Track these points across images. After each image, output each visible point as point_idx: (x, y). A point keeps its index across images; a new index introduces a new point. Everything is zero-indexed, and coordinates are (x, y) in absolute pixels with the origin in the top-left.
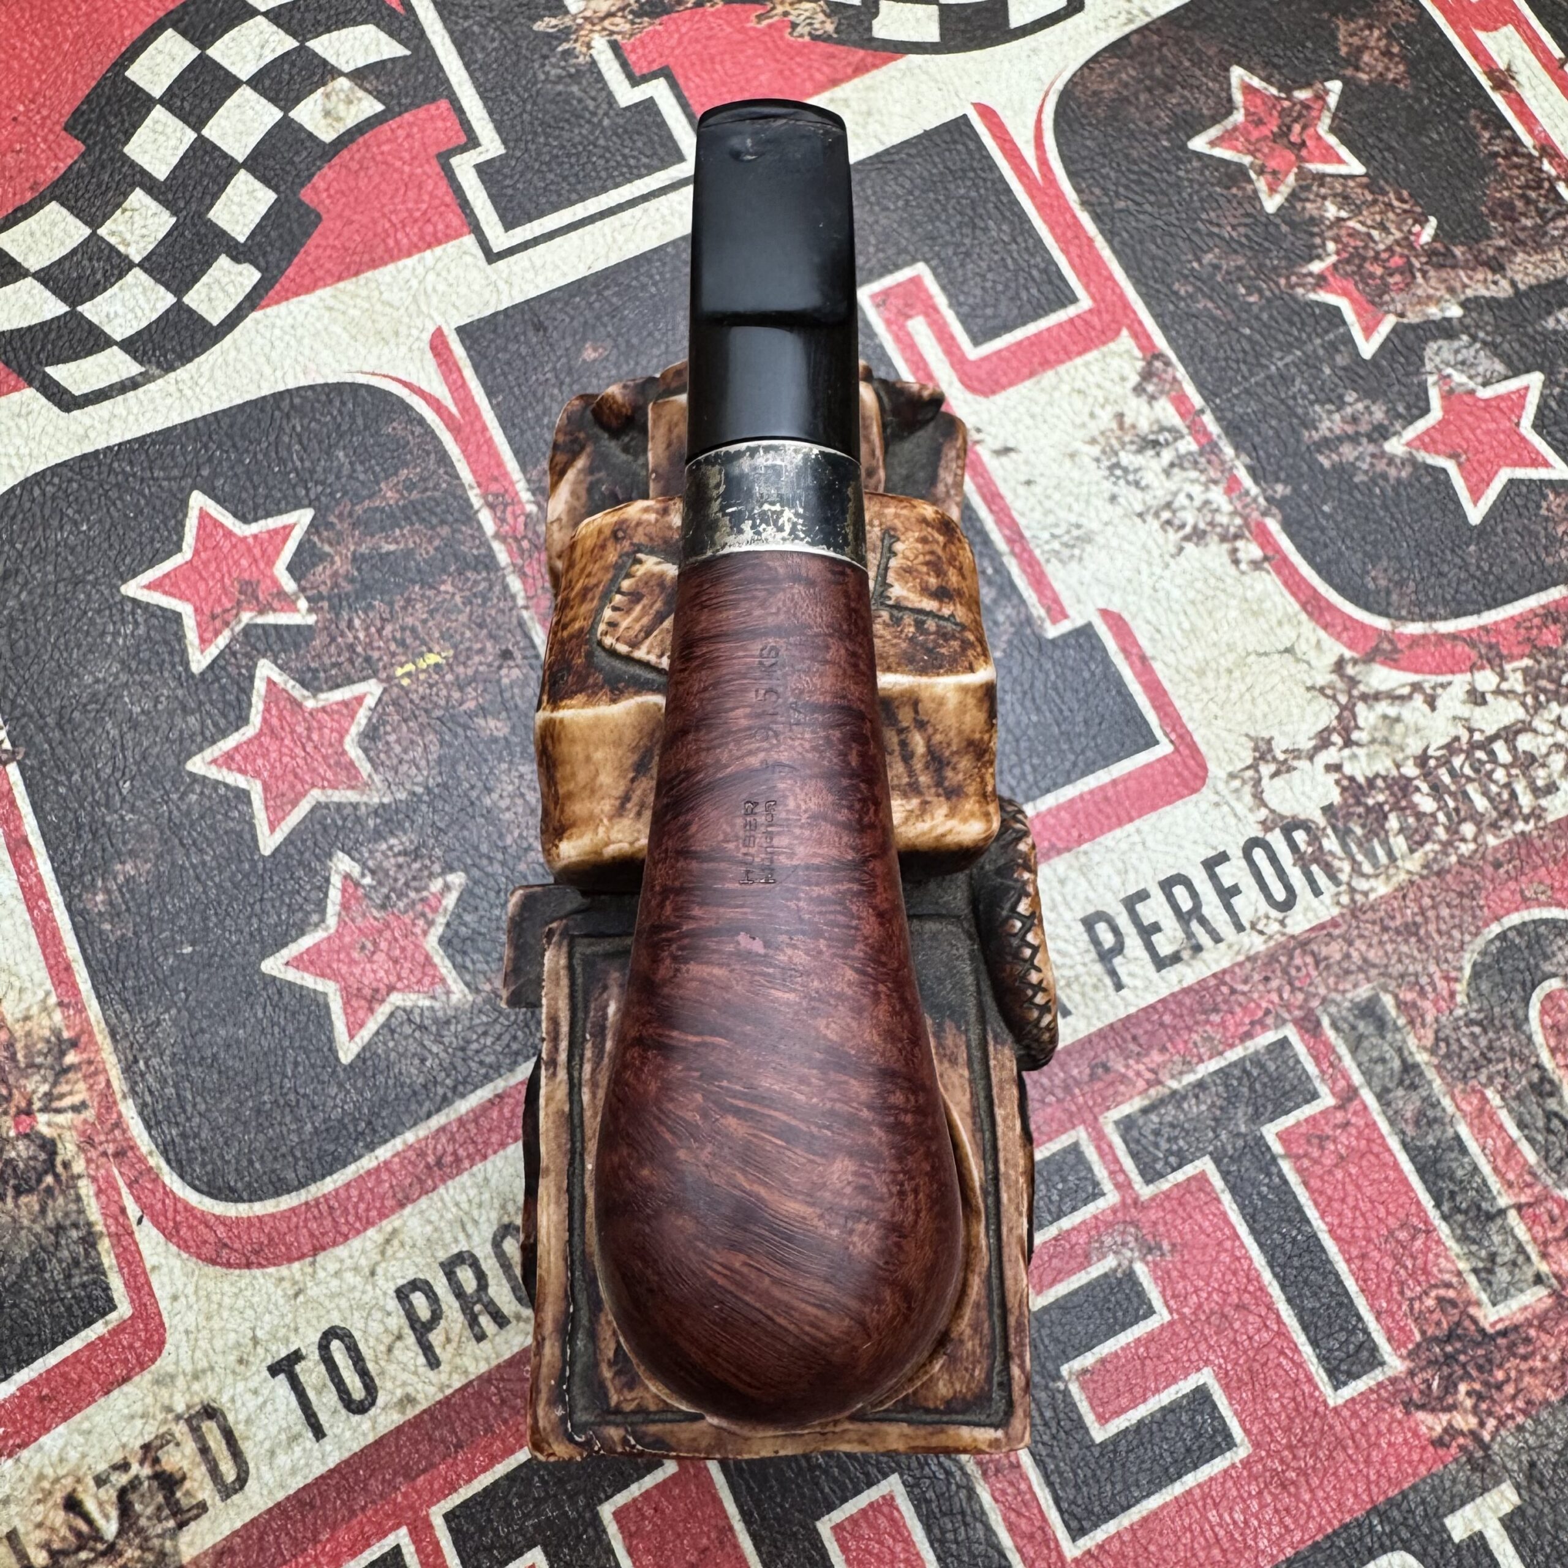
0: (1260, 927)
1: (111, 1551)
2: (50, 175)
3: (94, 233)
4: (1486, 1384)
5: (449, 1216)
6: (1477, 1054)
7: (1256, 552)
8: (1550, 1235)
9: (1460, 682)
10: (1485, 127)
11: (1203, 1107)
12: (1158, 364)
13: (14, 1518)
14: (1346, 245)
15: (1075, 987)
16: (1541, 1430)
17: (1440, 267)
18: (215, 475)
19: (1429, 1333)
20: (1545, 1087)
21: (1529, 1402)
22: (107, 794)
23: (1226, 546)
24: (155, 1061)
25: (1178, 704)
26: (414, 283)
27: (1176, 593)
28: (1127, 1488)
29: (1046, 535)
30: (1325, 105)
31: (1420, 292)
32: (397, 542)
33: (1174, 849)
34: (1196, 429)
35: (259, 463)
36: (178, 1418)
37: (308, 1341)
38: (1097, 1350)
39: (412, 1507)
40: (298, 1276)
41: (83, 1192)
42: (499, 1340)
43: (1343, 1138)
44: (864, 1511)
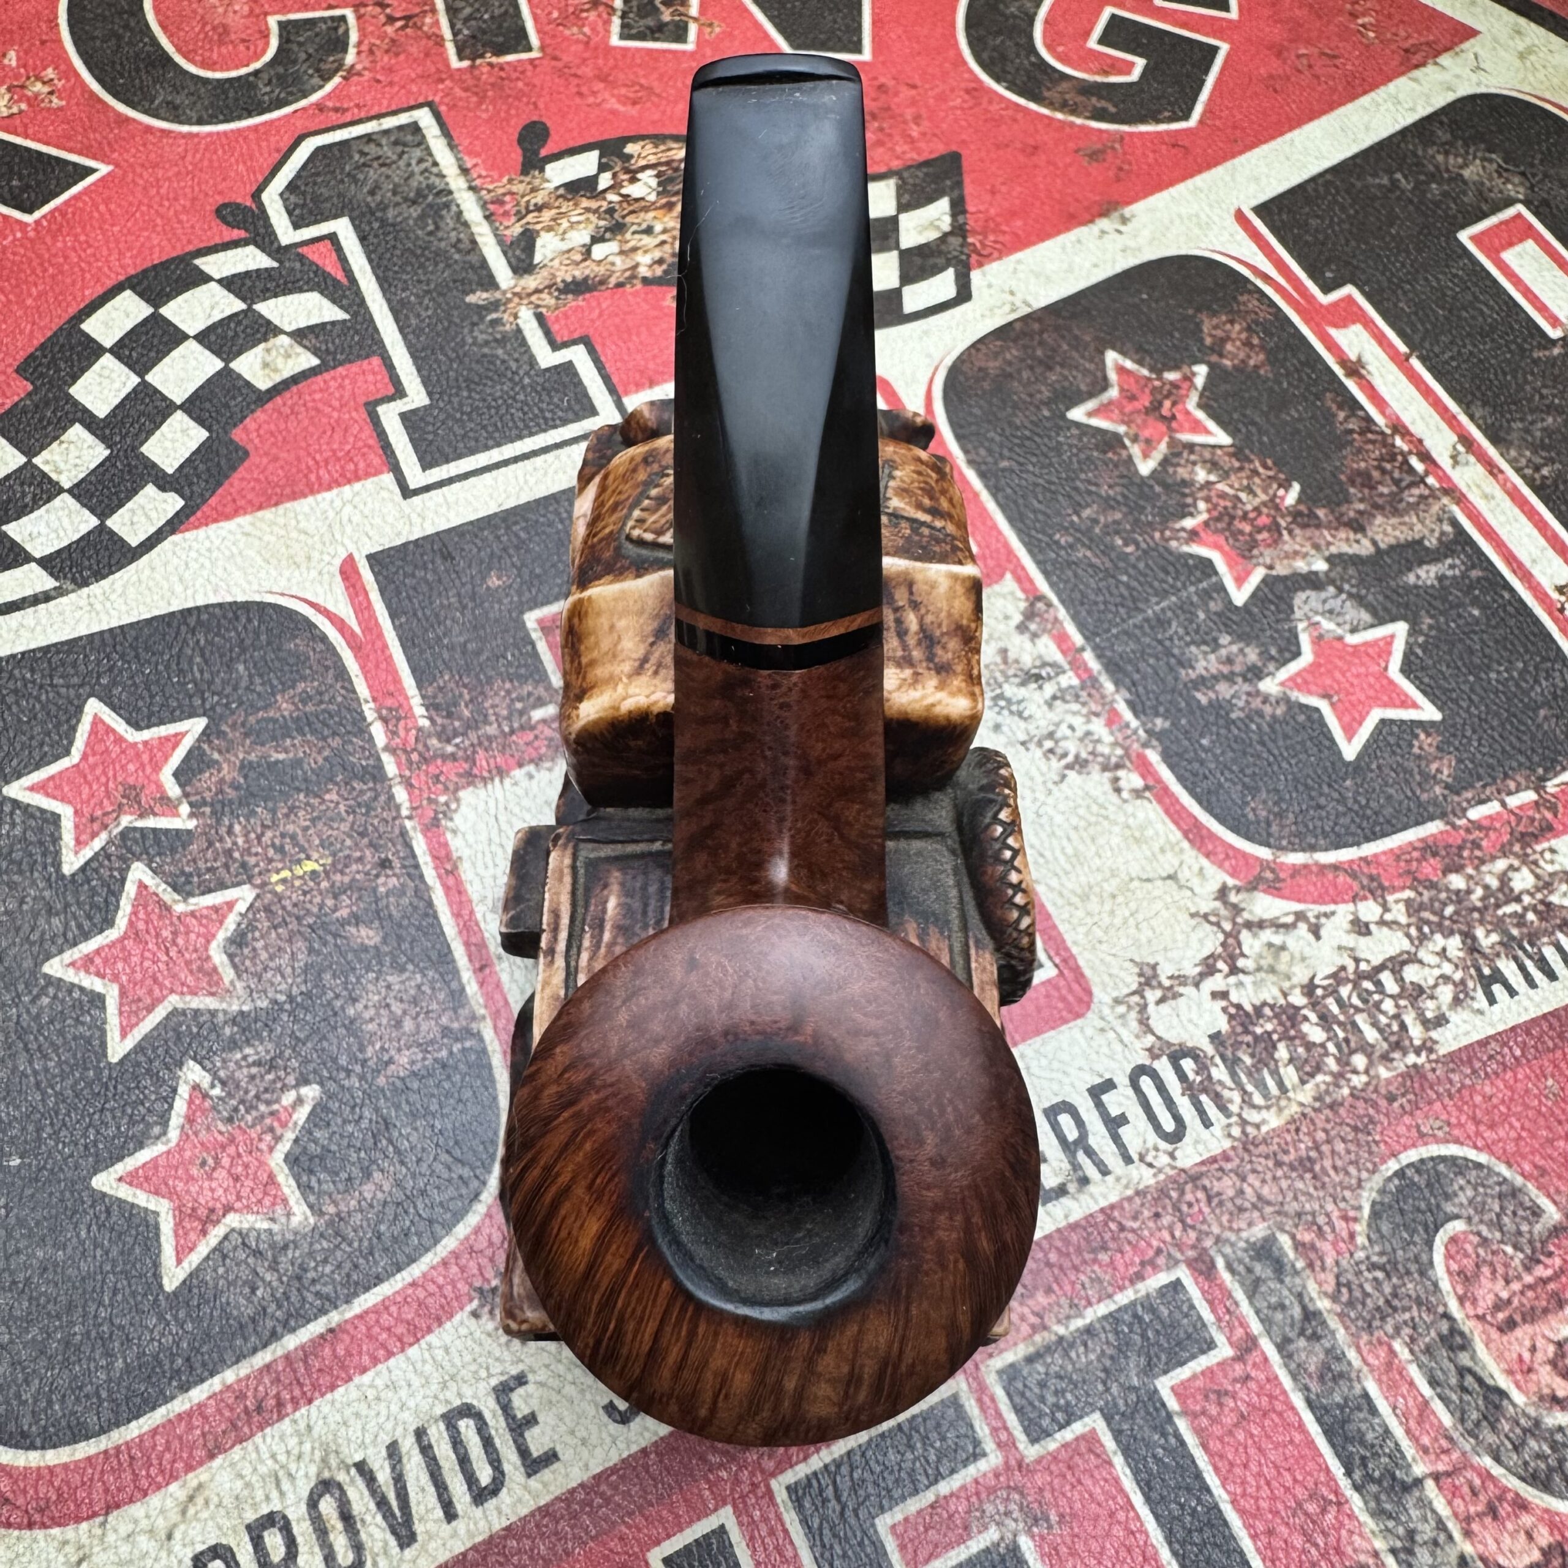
0: (1149, 1159)
3: (29, 462)
5: (263, 1470)
6: (1381, 1302)
7: (1137, 781)
8: (1472, 1510)
9: (1344, 912)
10: (1341, 407)
11: (1092, 1357)
12: (1040, 605)
14: (1215, 506)
17: (1305, 526)
18: (113, 683)
20: (1454, 1340)
23: (1108, 775)
25: (1062, 928)
26: (331, 514)
27: (1059, 819)
30: (1192, 385)
31: (1287, 547)
32: (286, 751)
33: (1060, 1076)
34: (1077, 665)
35: (158, 673)
40: (84, 1539)
43: (1243, 1394)
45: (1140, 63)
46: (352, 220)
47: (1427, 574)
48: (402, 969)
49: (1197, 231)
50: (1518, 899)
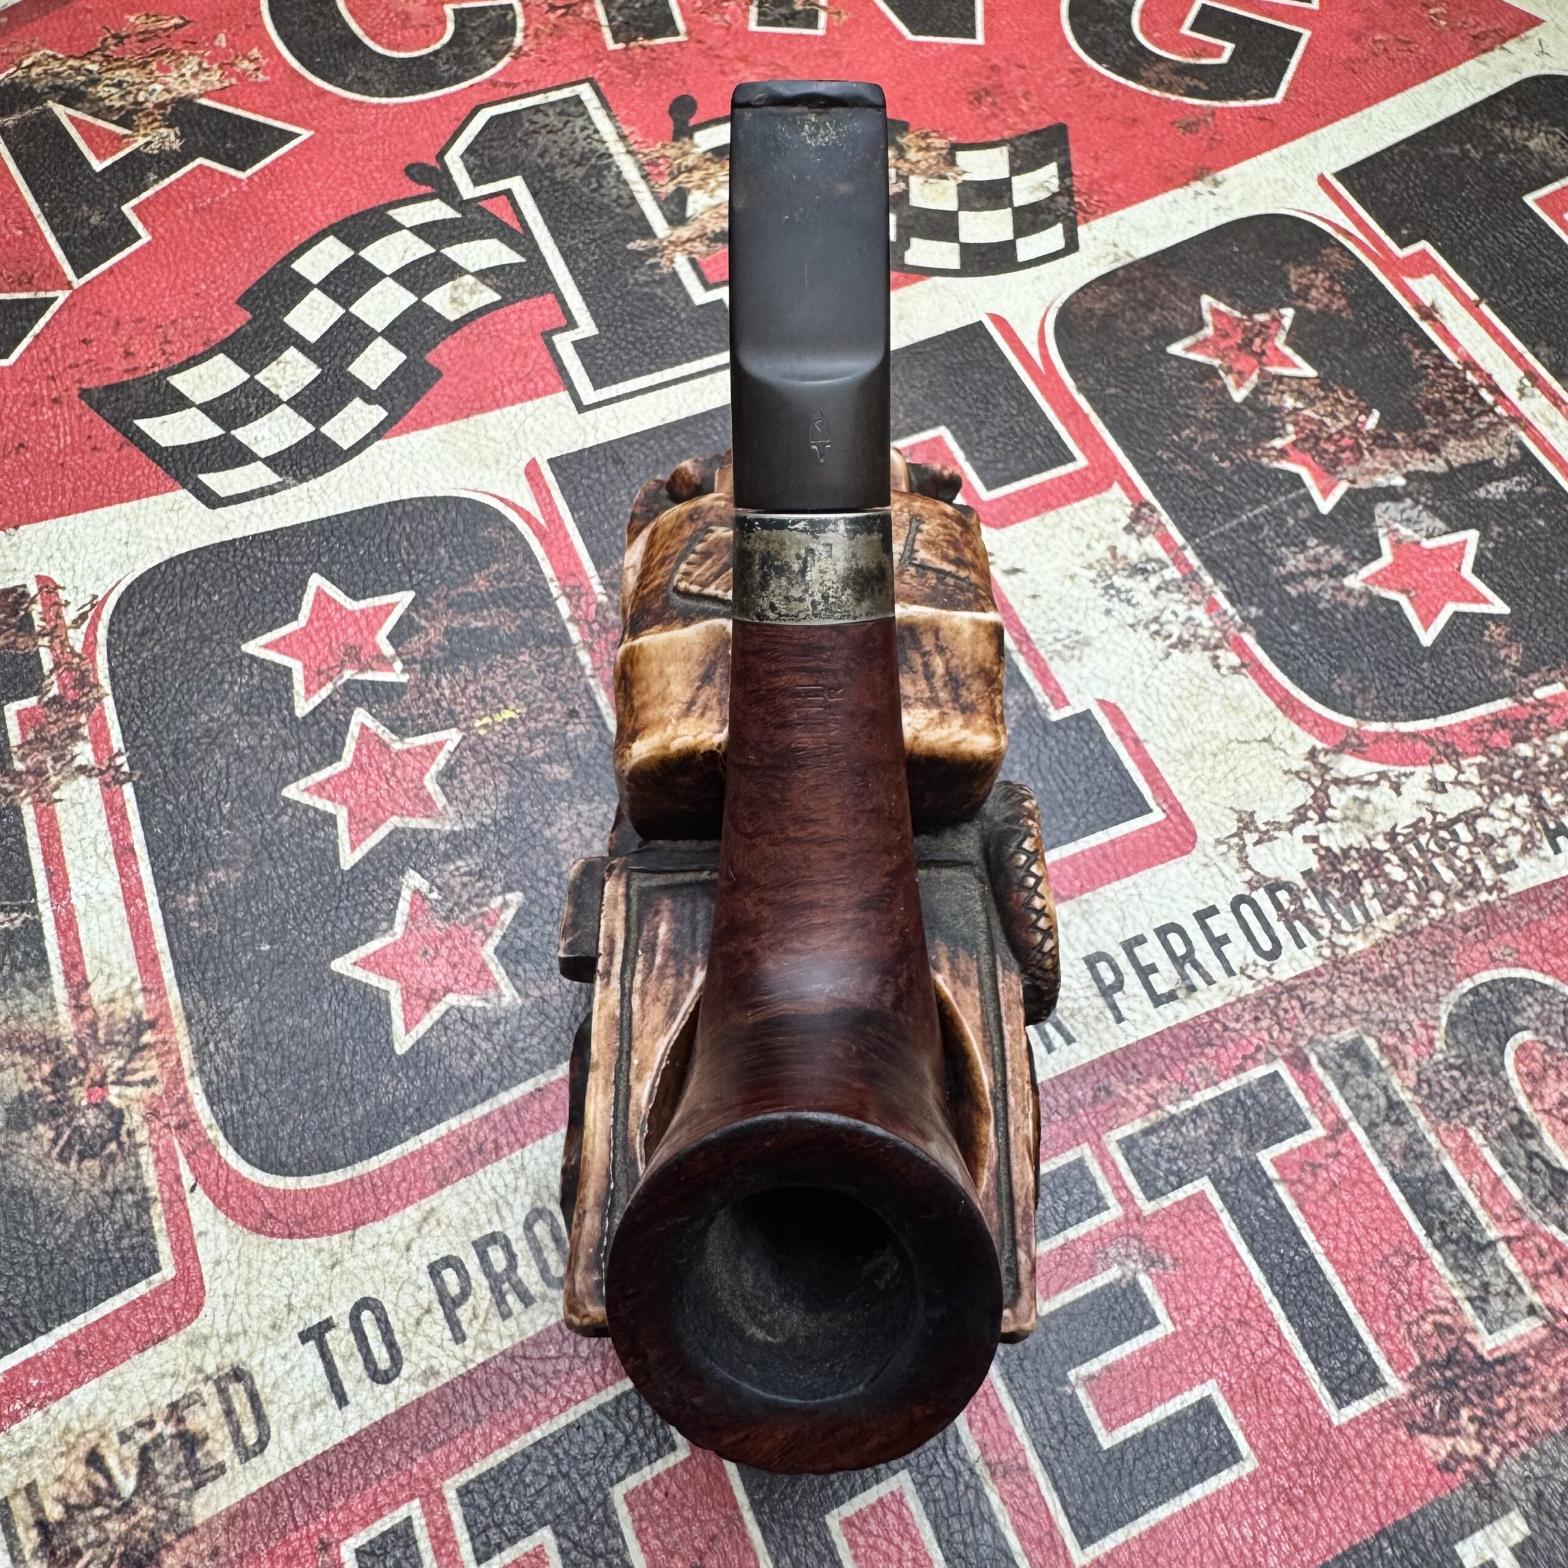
0: (1249, 972)
1: (126, 1508)
2: (222, 334)
3: (252, 379)
4: (1488, 1411)
5: (485, 1199)
6: (1458, 1096)
7: (1235, 660)
8: (1540, 1268)
9: (1422, 773)
10: (1416, 346)
11: (1201, 1132)
12: (1145, 510)
13: (36, 1470)
14: (1302, 429)
15: (1079, 1017)
16: (1546, 1460)
17: (1383, 447)
18: (333, 561)
19: (1428, 1357)
20: (1524, 1130)
21: (1532, 1431)
22: (209, 815)
23: (1208, 654)
24: (224, 1045)
25: (1169, 780)
26: (515, 425)
27: (1165, 690)
28: (1134, 1497)
29: (1050, 639)
30: (1281, 326)
31: (1368, 465)
32: (484, 619)
33: (1168, 901)
34: (1179, 561)
35: (371, 554)
36: (207, 1378)
37: (340, 1312)
38: (1103, 1357)
39: (428, 1481)
40: (336, 1248)
41: (143, 1160)
42: (523, 1318)
43: (1335, 1167)
44: (873, 1507)
45: (1229, 47)
46: (525, 179)
47: (1496, 490)
48: (590, 800)
49: (1283, 193)
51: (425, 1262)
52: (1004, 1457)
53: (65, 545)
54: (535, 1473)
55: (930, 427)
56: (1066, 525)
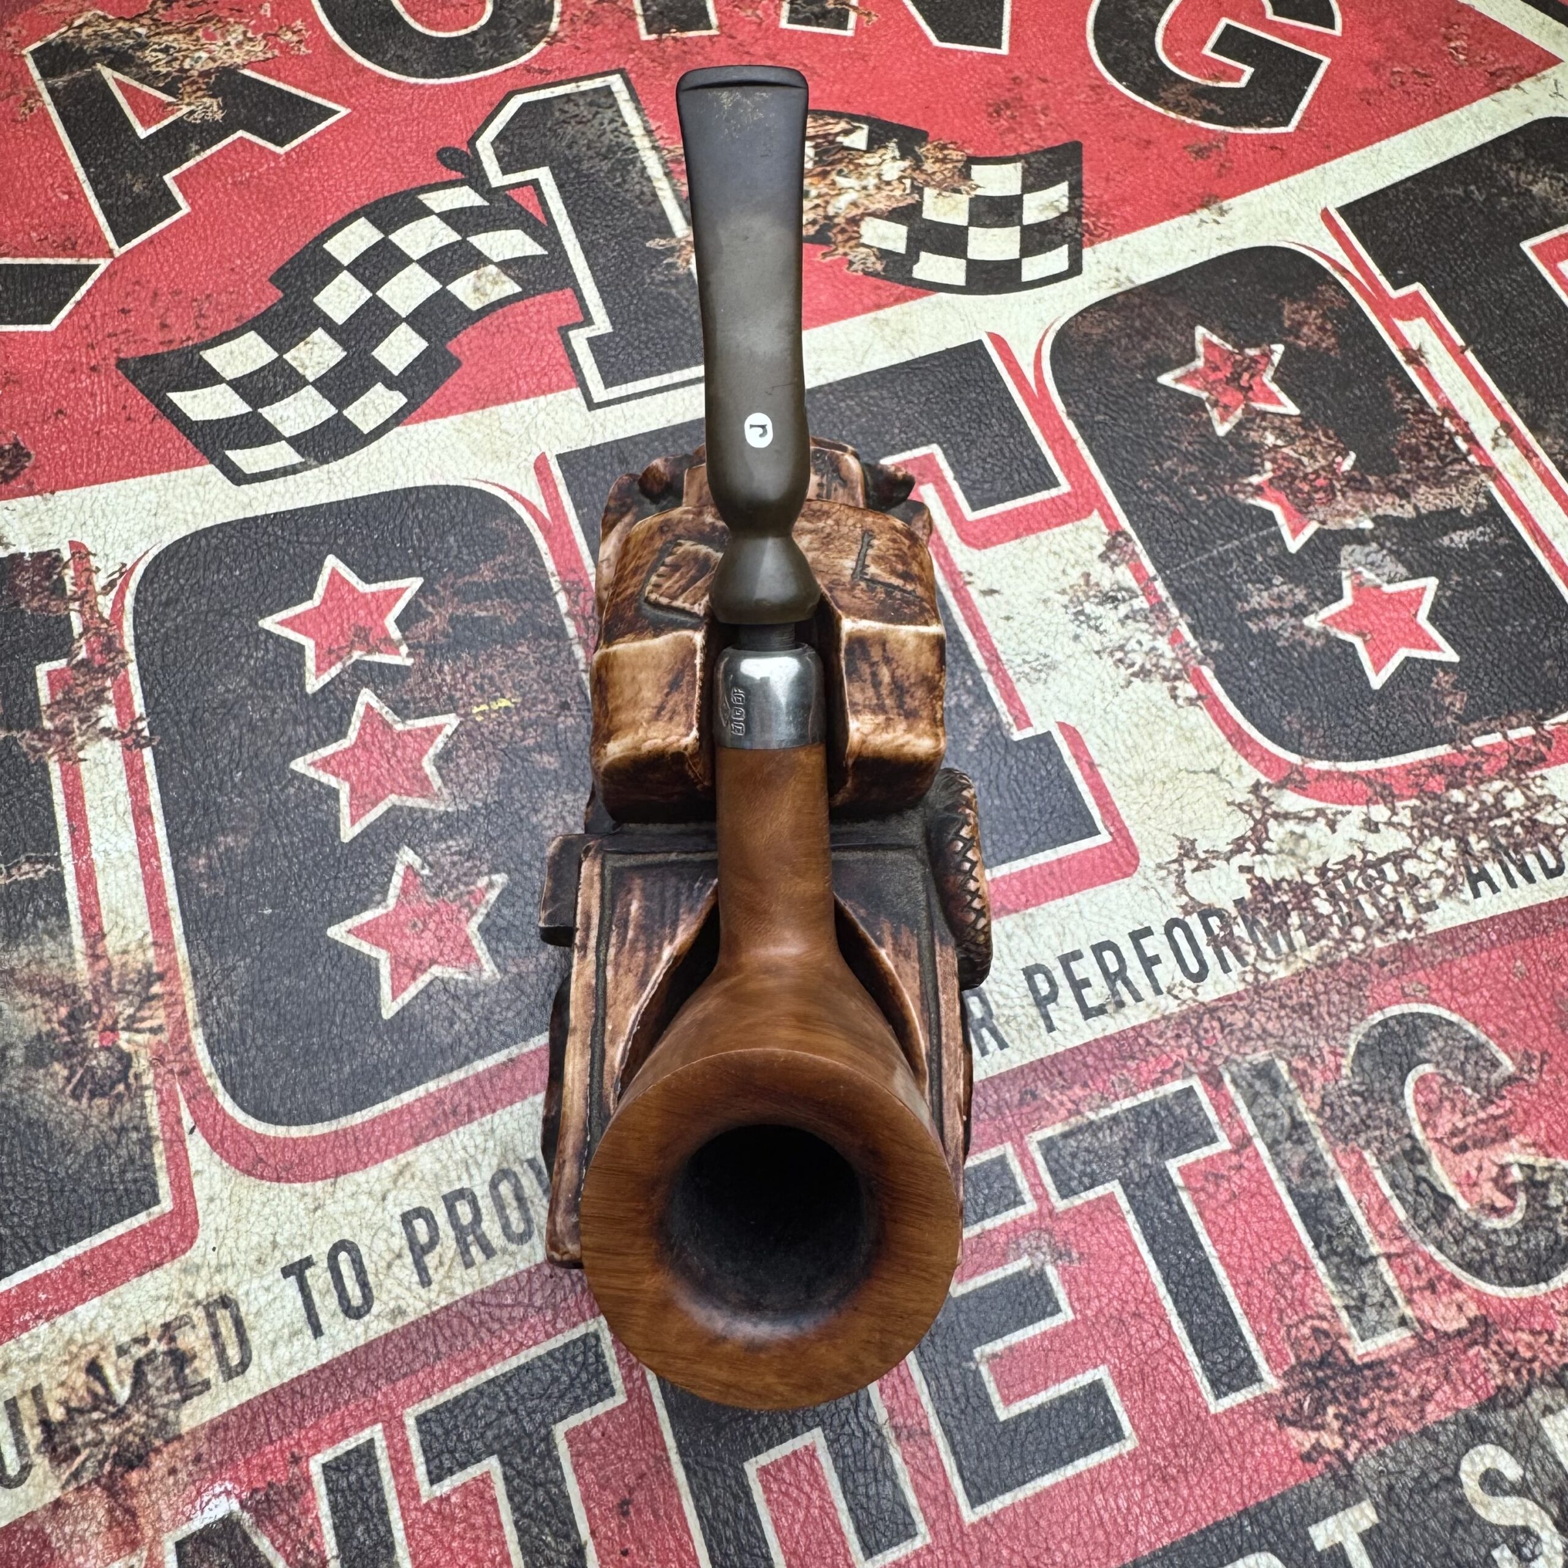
0: (1175, 992)
1: (120, 1414)
2: (253, 312)
3: (280, 357)
4: (1352, 1409)
5: (456, 1157)
6: (1357, 1120)
7: (1192, 692)
8: (1415, 1284)
9: (1358, 812)
10: (1399, 389)
11: (1116, 1138)
12: (1121, 539)
13: (42, 1375)
14: (1280, 467)
15: (1013, 1024)
16: (1401, 1458)
17: (1356, 490)
18: (348, 543)
19: (1304, 1358)
20: (1415, 1155)
21: (1390, 1431)
22: (222, 782)
23: (1167, 684)
24: (225, 999)
25: (1118, 804)
26: (528, 419)
27: (1123, 716)
28: (1023, 1466)
29: (1019, 660)
30: (1270, 362)
31: (1339, 507)
32: (487, 610)
33: (1106, 920)
34: (1148, 591)
35: (384, 539)
36: (198, 1303)
37: (320, 1250)
38: (1007, 1338)
39: (389, 1407)
40: (319, 1194)
41: (148, 1101)
42: (485, 1268)
43: (1236, 1179)
44: (787, 1458)
45: (1248, 71)
46: (552, 169)
47: (1460, 539)
48: (576, 793)
49: (1285, 226)
50: (1509, 815)
51: (398, 1212)
52: (909, 1422)
53: (98, 513)
54: (486, 1407)
55: (923, 444)
56: (1044, 550)
